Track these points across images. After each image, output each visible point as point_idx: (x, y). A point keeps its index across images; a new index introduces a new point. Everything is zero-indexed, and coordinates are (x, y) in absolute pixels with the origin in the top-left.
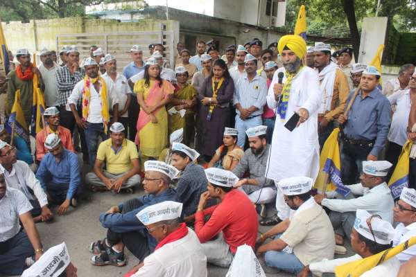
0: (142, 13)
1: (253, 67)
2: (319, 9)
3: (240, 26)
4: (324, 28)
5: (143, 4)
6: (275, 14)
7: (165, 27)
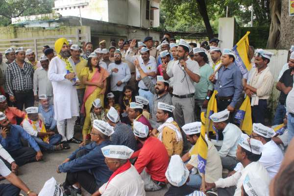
0: (57, 21)
1: (146, 56)
2: (183, 14)
3: (129, 28)
4: (187, 27)
5: (58, 15)
6: (152, 18)
7: (80, 31)
